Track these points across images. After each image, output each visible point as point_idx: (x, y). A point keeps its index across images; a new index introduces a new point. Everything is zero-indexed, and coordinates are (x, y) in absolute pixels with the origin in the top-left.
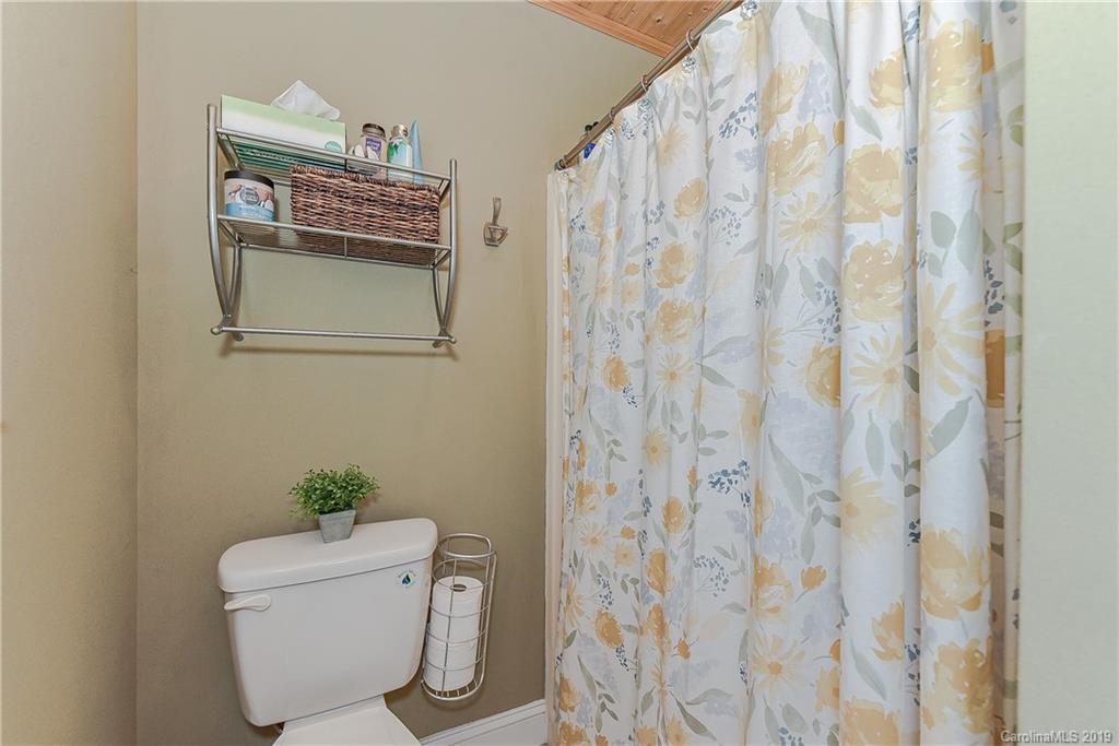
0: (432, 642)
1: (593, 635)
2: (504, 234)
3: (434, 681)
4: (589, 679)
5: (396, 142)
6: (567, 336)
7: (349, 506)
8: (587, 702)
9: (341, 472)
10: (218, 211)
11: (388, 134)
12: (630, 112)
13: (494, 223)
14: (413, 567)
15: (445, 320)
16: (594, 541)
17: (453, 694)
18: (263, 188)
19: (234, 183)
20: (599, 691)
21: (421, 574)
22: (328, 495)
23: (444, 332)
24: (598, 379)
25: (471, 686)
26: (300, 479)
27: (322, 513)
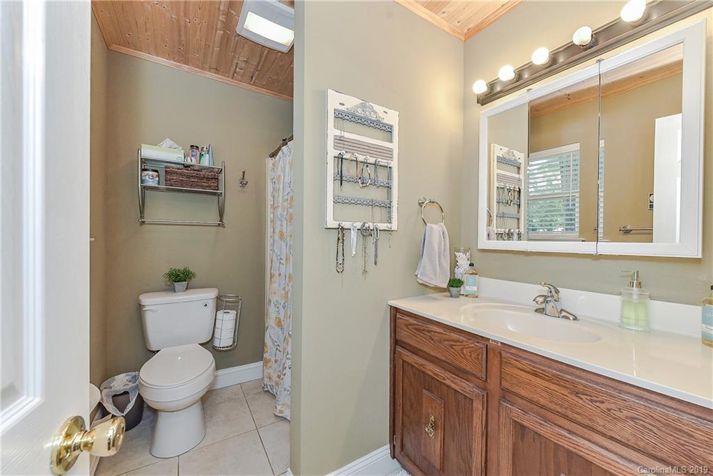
0: (216, 330)
1: (274, 326)
2: (247, 182)
3: (217, 343)
4: (273, 340)
5: (203, 153)
6: (272, 221)
7: (185, 281)
8: (271, 348)
9: (182, 269)
10: (142, 182)
11: (200, 149)
12: (284, 148)
13: (243, 178)
14: (208, 301)
15: (221, 215)
16: (275, 293)
17: (223, 347)
18: (155, 174)
19: (146, 172)
20: (276, 344)
21: (212, 305)
22: (178, 276)
23: (221, 220)
24: (277, 238)
25: (231, 346)
26: (167, 271)
27: (175, 282)
